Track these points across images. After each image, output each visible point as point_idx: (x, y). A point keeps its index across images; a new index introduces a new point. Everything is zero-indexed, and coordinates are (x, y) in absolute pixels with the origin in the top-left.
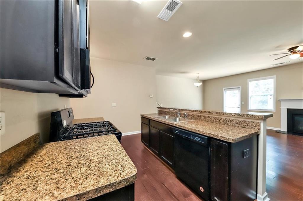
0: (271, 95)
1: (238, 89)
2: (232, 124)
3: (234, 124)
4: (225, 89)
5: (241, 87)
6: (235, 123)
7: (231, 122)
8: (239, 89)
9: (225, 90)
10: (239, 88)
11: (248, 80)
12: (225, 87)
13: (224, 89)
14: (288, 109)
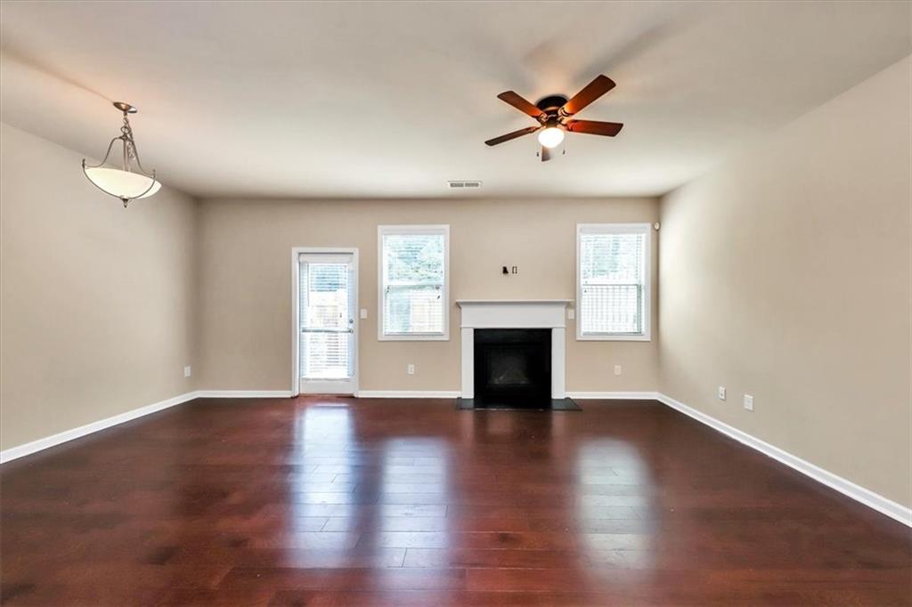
0: (438, 288)
1: (347, 258)
4: (300, 254)
5: (357, 254)
8: (351, 259)
10: (352, 253)
11: (380, 228)
13: (295, 251)
14: (476, 331)
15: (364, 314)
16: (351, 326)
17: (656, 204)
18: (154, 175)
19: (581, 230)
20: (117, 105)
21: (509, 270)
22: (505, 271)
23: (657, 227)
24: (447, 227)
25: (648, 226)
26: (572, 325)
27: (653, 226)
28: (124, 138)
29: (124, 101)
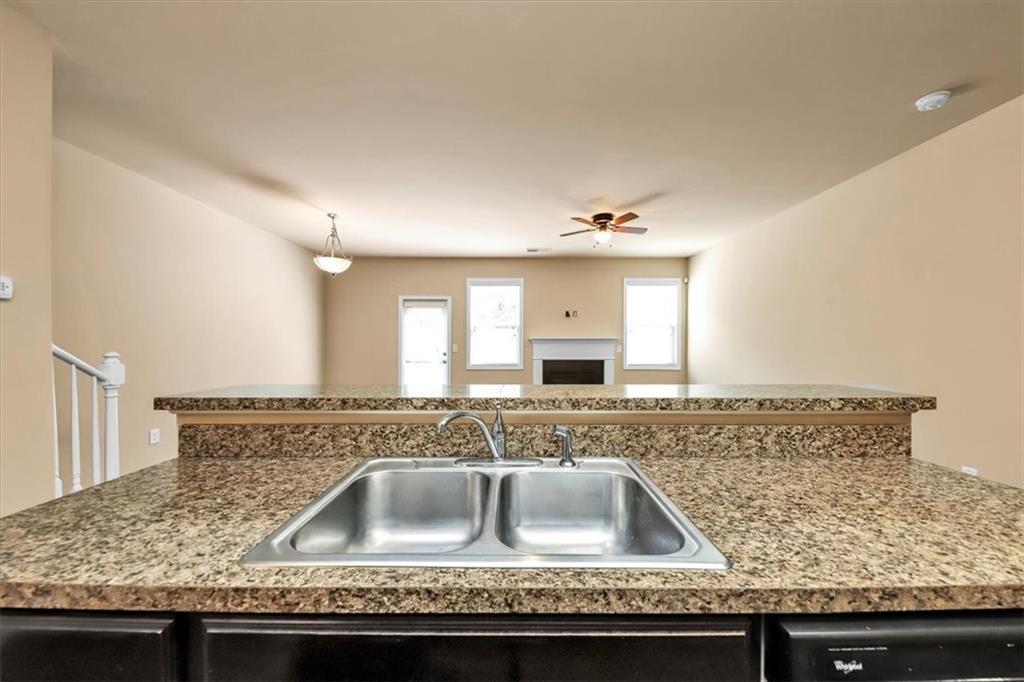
0: (514, 328)
1: (442, 304)
2: (818, 449)
3: (824, 447)
4: (405, 300)
5: (450, 301)
6: (827, 443)
7: (814, 440)
8: (446, 305)
9: (407, 304)
10: (446, 301)
11: (468, 280)
12: (404, 294)
13: (401, 298)
14: (545, 362)
15: (455, 349)
16: (445, 358)
17: (685, 263)
18: (348, 257)
19: (628, 282)
20: (329, 215)
21: (571, 314)
22: (568, 314)
23: (686, 281)
24: (522, 280)
25: (680, 280)
26: (620, 357)
27: (683, 280)
28: (332, 235)
29: (333, 212)
